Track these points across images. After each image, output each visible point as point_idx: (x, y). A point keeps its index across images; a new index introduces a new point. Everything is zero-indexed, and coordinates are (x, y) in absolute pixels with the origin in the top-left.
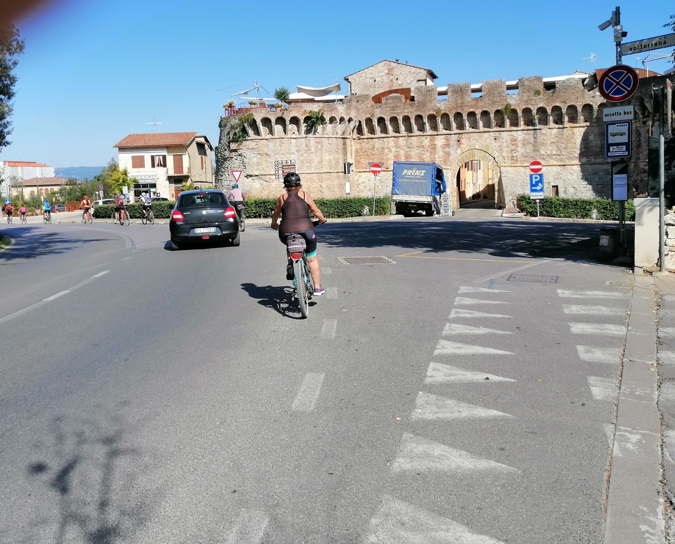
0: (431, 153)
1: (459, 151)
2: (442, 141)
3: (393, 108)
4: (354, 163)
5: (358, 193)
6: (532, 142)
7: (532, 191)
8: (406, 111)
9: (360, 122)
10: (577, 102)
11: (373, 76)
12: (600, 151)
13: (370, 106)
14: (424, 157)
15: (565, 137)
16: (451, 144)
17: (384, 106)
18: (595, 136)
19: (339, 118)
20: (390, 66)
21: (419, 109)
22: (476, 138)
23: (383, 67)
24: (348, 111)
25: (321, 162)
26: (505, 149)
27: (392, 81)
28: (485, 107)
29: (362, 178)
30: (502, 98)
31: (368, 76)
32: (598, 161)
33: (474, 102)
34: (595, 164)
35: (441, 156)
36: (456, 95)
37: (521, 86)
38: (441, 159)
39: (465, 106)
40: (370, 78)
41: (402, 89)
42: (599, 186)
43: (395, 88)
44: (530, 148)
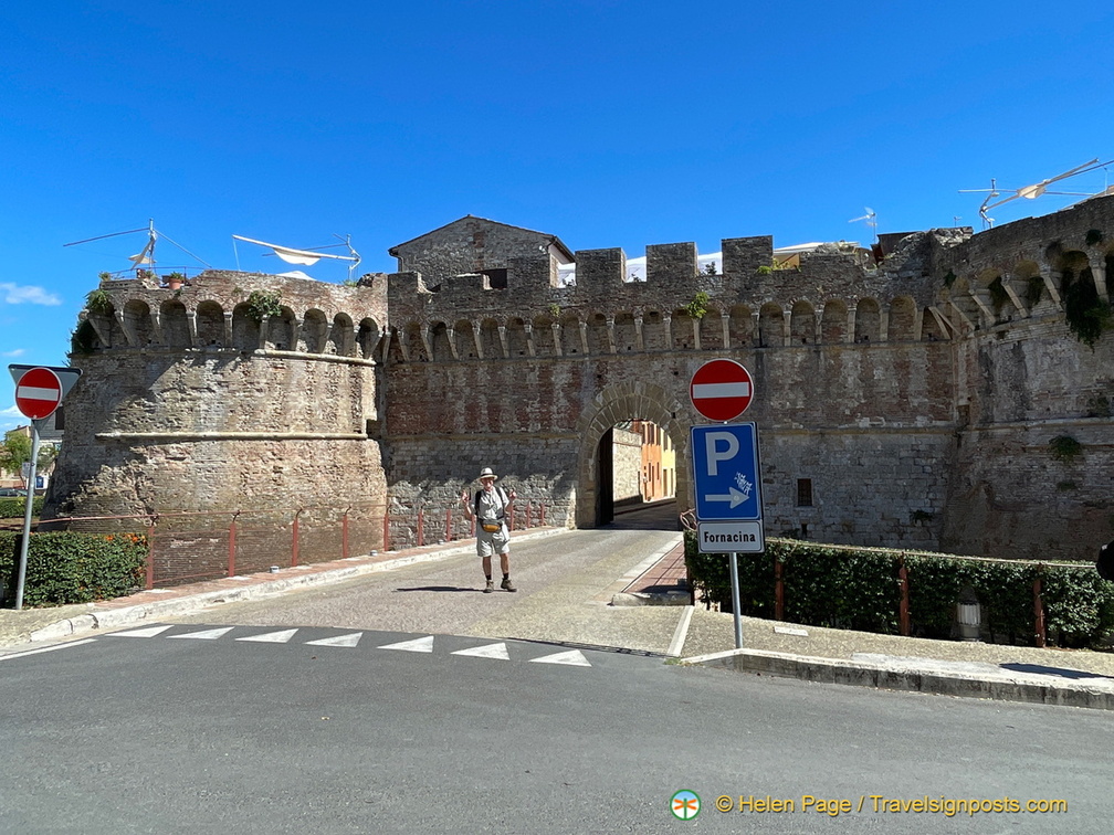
0: (540, 402)
1: (600, 399)
2: (565, 376)
3: (463, 303)
4: (383, 419)
8: (490, 308)
9: (395, 330)
13: (416, 296)
14: (528, 410)
16: (584, 384)
17: (443, 298)
19: (334, 315)
20: (478, 228)
21: (516, 304)
22: (636, 371)
23: (464, 230)
27: (480, 258)
28: (654, 303)
29: (400, 453)
30: (687, 283)
33: (629, 292)
36: (592, 275)
37: (727, 258)
38: (562, 415)
39: (613, 300)
40: (440, 253)
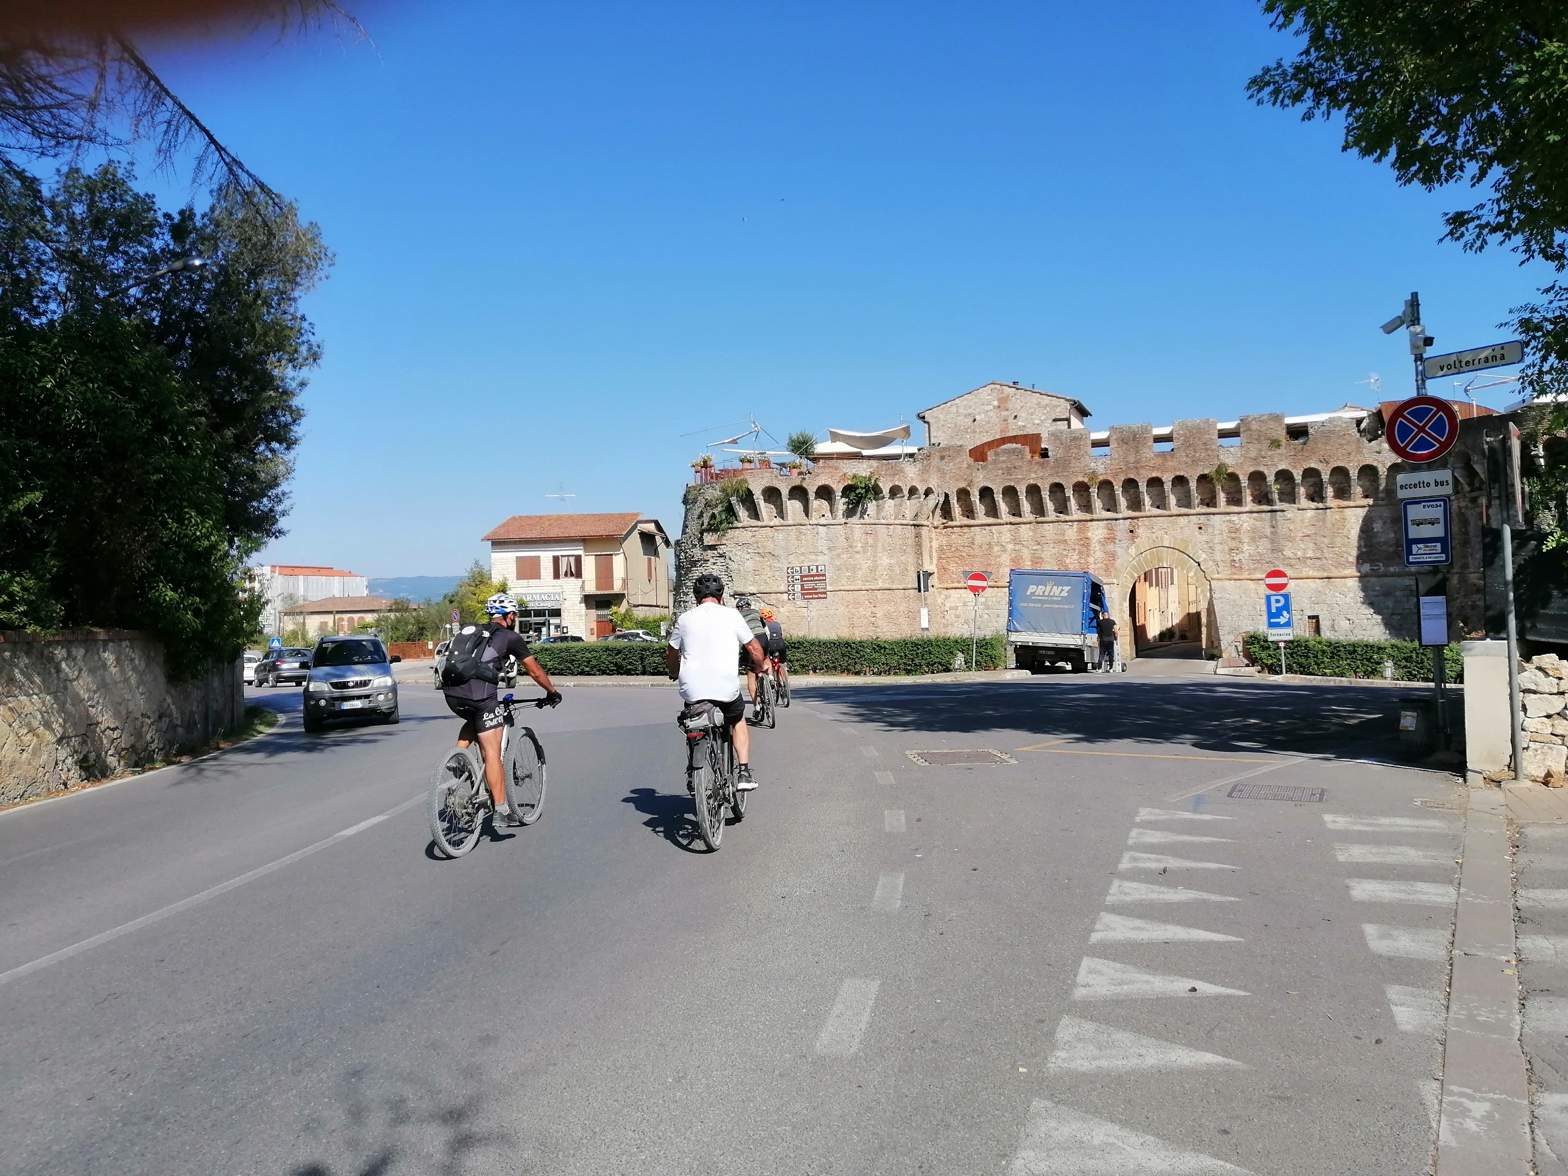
0: (1080, 553)
1: (1133, 551)
2: (1100, 531)
3: (1008, 471)
4: (936, 571)
5: (944, 627)
6: (1269, 534)
7: (1271, 625)
8: (1033, 475)
9: (947, 495)
10: (1350, 462)
11: (970, 411)
12: (1395, 552)
13: (966, 466)
14: (1068, 561)
15: (1329, 525)
16: (1119, 537)
17: (991, 467)
18: (1384, 523)
19: (908, 488)
20: (1002, 393)
21: (1057, 473)
22: (1165, 526)
23: (989, 395)
24: (925, 476)
25: (873, 569)
26: (1218, 547)
27: (1005, 420)
28: (1179, 470)
29: (952, 599)
30: (1210, 452)
31: (962, 411)
32: (1392, 569)
33: (1159, 461)
34: (1386, 576)
35: (1099, 560)
36: (1125, 446)
37: (1245, 431)
38: (1099, 565)
39: (1143, 467)
40: (965, 416)
41: (1026, 436)
42: (1394, 617)
43: (1011, 434)
44: (1264, 546)
